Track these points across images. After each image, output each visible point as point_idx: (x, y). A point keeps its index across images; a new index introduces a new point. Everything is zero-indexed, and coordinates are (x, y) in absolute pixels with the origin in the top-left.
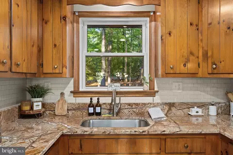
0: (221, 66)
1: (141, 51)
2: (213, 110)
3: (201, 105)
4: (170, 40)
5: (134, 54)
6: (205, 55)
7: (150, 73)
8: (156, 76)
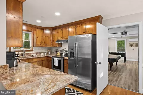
0: (47, 45)
1: (29, 40)
2: (45, 53)
3: (43, 53)
4: (38, 39)
5: (27, 41)
6: (44, 42)
7: (32, 46)
8: (34, 46)
